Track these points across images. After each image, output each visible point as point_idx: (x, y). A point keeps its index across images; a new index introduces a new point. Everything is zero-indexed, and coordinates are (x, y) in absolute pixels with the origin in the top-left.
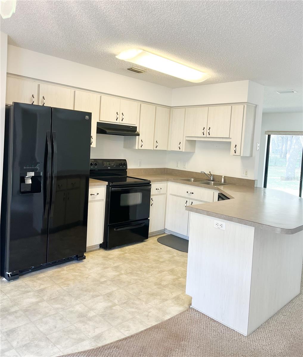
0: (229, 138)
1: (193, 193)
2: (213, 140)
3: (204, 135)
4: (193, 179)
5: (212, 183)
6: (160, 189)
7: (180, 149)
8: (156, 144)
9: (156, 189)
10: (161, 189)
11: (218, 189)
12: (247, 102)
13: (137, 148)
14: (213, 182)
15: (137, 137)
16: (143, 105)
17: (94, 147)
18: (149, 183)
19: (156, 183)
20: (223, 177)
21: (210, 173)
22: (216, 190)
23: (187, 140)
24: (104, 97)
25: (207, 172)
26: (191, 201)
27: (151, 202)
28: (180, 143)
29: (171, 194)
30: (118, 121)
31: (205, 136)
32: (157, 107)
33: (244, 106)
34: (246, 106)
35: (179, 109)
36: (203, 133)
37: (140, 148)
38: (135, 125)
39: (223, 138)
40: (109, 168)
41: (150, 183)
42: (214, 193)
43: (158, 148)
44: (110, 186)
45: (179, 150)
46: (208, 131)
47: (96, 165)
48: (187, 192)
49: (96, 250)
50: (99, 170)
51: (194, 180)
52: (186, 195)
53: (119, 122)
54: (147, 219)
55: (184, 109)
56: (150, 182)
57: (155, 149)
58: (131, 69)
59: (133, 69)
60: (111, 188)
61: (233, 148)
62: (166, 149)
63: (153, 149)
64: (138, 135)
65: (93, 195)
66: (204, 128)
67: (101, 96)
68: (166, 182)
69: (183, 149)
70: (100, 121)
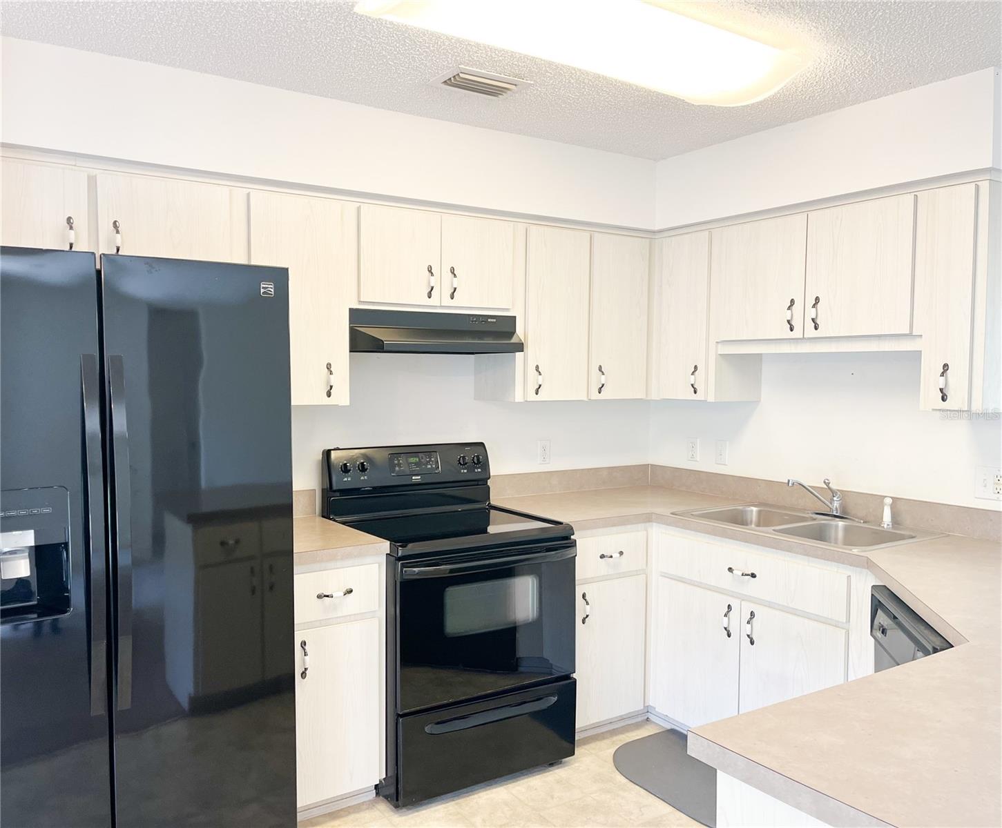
0: (910, 336)
1: (753, 576)
2: (834, 350)
3: (792, 330)
4: (755, 509)
5: (837, 526)
6: (616, 555)
7: (695, 392)
8: (597, 380)
9: (602, 557)
10: (621, 553)
11: (869, 565)
12: (989, 165)
13: (519, 397)
14: (841, 523)
15: (518, 355)
16: (534, 230)
17: (341, 404)
18: (568, 538)
19: (600, 530)
20: (888, 501)
21: (827, 484)
22: (858, 569)
23: (720, 355)
24: (371, 211)
25: (813, 480)
26: (747, 608)
27: (580, 609)
28: (696, 367)
29: (665, 575)
30: (435, 301)
31: (797, 333)
32: (597, 237)
33: (977, 188)
34: (985, 186)
35: (686, 236)
36: (789, 321)
37: (532, 397)
38: (507, 310)
39: (879, 337)
40: (416, 478)
41: (572, 537)
42: (853, 579)
43: (605, 395)
44: (399, 559)
45: (694, 397)
46: (811, 313)
47: (363, 468)
48: (730, 570)
49: (356, 809)
50: (374, 488)
51: (759, 512)
52: (727, 581)
53: (440, 304)
54: (568, 677)
55: (707, 233)
56: (571, 530)
57: (595, 395)
58: (458, 82)
59: (461, 75)
60: (403, 566)
61: (931, 381)
62: (640, 395)
63: (585, 399)
64: (520, 347)
65: (328, 596)
66: (792, 301)
67: (359, 209)
68: (641, 526)
69: (708, 393)
70: (360, 302)
